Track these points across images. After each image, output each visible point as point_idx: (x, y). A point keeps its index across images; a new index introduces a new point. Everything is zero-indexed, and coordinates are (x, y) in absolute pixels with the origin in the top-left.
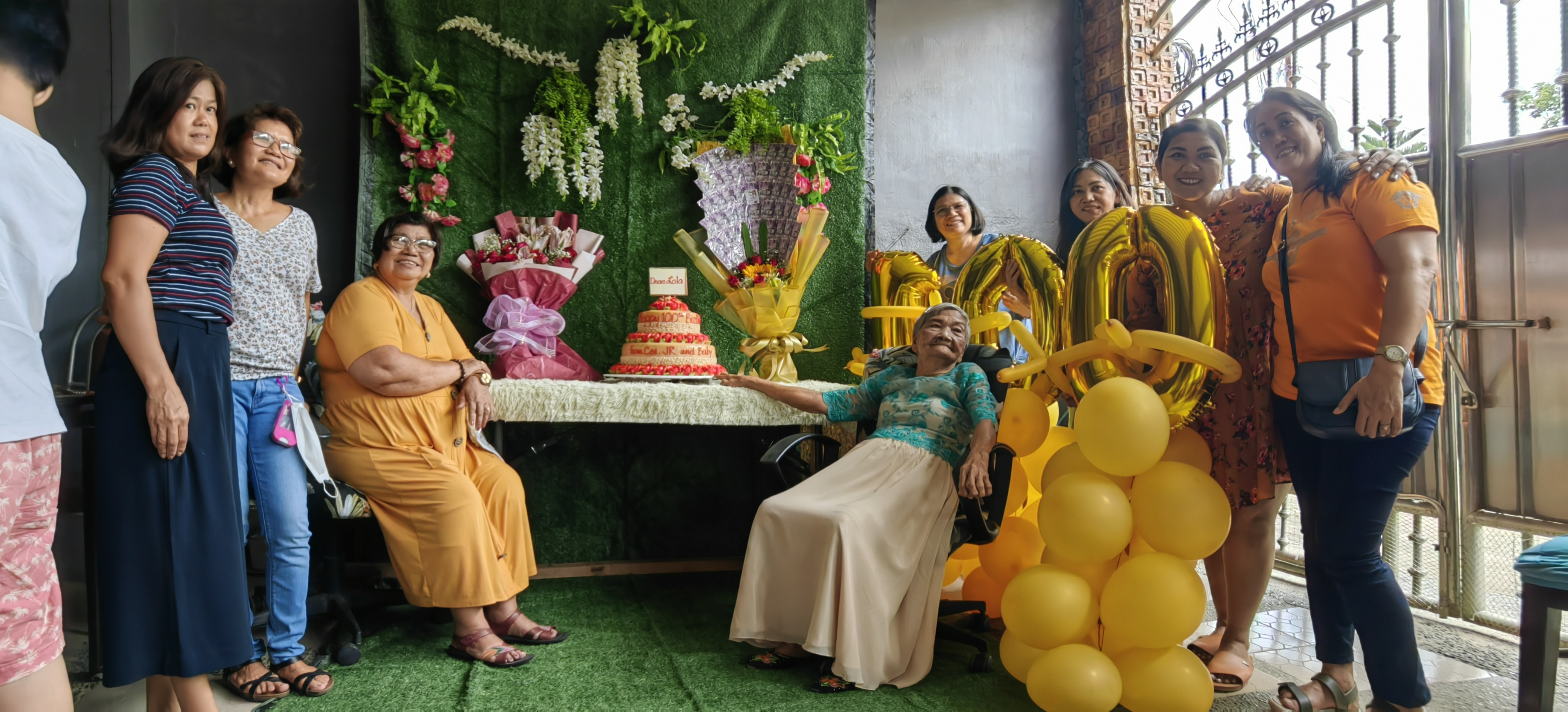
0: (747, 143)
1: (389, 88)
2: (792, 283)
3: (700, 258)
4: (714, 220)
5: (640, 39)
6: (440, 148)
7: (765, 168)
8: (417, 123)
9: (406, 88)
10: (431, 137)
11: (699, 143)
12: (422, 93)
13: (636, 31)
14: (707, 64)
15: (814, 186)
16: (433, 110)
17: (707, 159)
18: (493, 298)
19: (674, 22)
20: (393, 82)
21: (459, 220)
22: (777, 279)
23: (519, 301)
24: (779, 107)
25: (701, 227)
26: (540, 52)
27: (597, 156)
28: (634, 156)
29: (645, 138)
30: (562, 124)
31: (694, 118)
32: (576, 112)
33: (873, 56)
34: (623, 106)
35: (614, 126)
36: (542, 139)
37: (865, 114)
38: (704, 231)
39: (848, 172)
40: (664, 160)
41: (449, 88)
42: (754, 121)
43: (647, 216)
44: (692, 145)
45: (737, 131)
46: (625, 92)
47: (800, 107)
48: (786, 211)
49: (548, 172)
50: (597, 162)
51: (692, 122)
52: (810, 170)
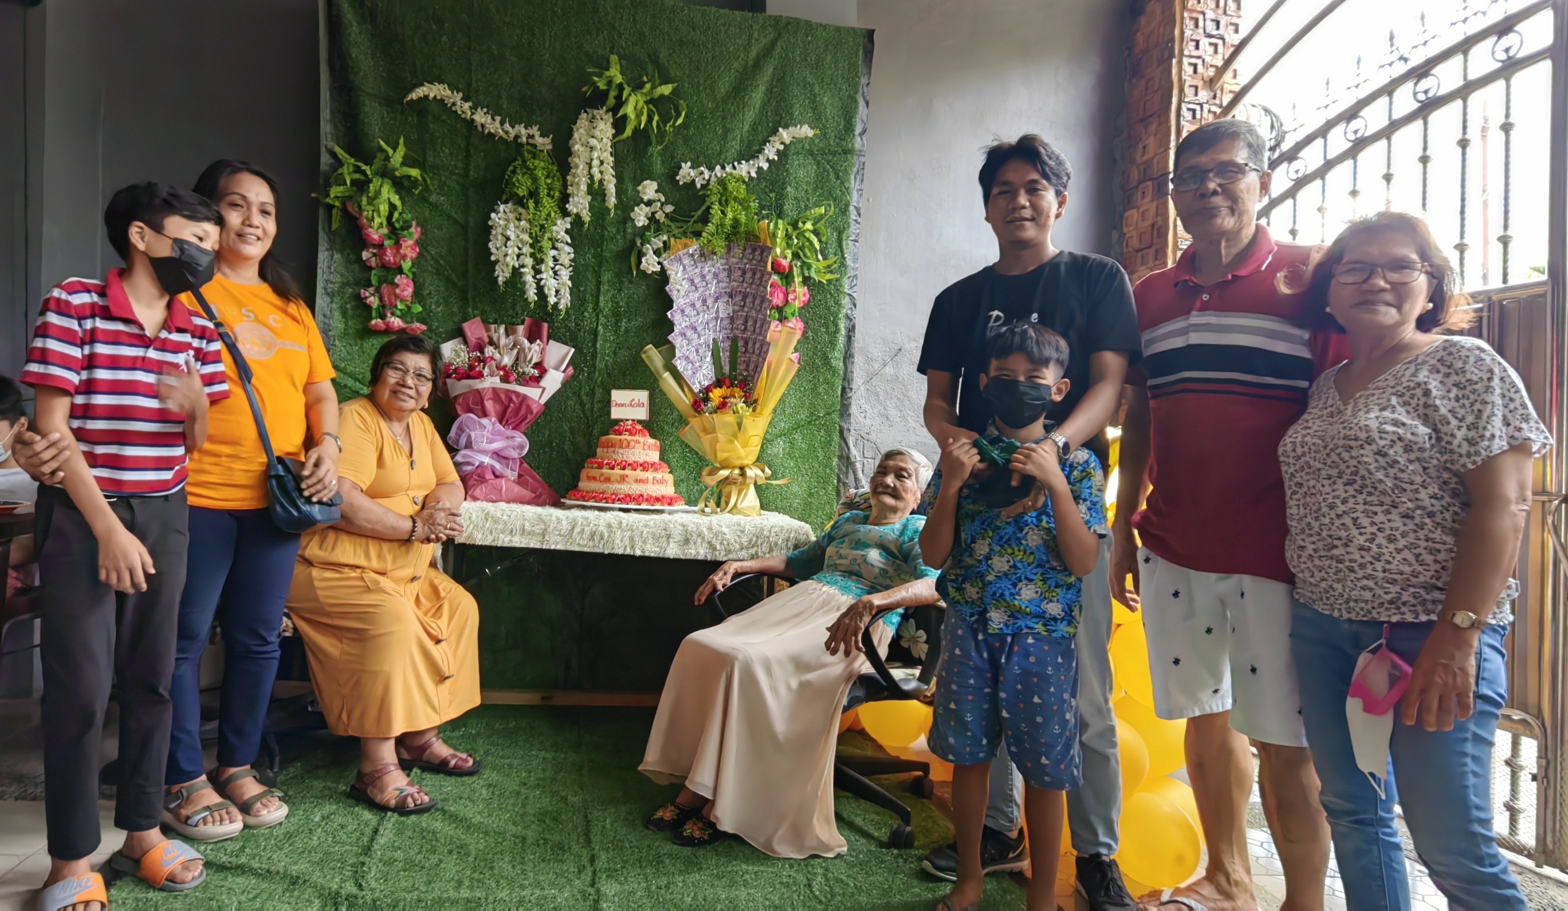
0: (722, 243)
1: (349, 174)
2: (759, 408)
3: (665, 380)
4: (683, 335)
5: (615, 110)
6: (404, 245)
7: (740, 273)
8: (379, 216)
9: (369, 172)
10: (395, 233)
11: (672, 240)
12: (386, 180)
13: (611, 101)
14: (687, 140)
15: (791, 297)
16: (396, 200)
17: (680, 259)
18: (458, 416)
19: (653, 88)
20: (355, 165)
21: (424, 327)
22: (742, 404)
23: (485, 421)
24: (761, 200)
25: (669, 342)
26: (513, 127)
27: (567, 254)
28: (607, 254)
29: (618, 232)
30: (531, 216)
31: (669, 209)
32: (546, 201)
33: (864, 131)
34: (597, 192)
35: (586, 217)
36: (511, 234)
37: (851, 208)
38: (673, 348)
39: (829, 281)
40: (633, 260)
41: (415, 173)
42: (730, 215)
43: (617, 325)
44: (664, 243)
45: (711, 227)
46: (597, 177)
47: (781, 196)
48: (758, 325)
49: (516, 273)
50: (567, 262)
51: (667, 215)
52: (787, 277)
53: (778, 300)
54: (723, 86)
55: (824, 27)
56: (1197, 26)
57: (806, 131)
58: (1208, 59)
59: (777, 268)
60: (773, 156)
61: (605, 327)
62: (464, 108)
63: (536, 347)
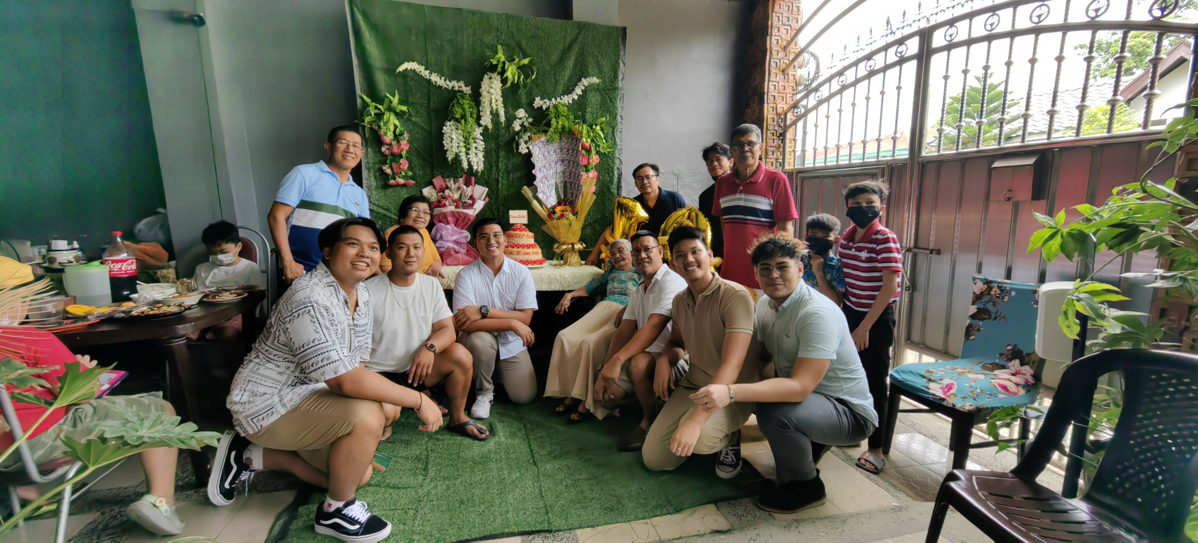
0: (557, 136)
1: (373, 110)
2: (578, 216)
3: (534, 204)
4: (541, 181)
5: (501, 74)
6: (402, 143)
7: (566, 150)
8: (389, 131)
9: (382, 109)
10: (397, 137)
12: (391, 113)
13: (499, 69)
14: (537, 86)
15: (591, 161)
16: (397, 122)
17: (537, 146)
18: (438, 227)
19: (520, 61)
20: (375, 106)
21: (414, 182)
22: (570, 214)
23: (448, 226)
24: (574, 113)
25: (534, 185)
26: (450, 82)
27: (481, 145)
28: (501, 143)
29: (506, 132)
30: (463, 128)
31: (531, 120)
32: (470, 120)
33: (623, 78)
34: (495, 115)
35: (490, 126)
36: (454, 136)
37: (618, 116)
38: (536, 188)
39: (609, 152)
40: (514, 146)
41: (404, 108)
42: (560, 123)
43: (508, 177)
44: (529, 137)
45: (552, 130)
46: (495, 107)
47: (584, 113)
48: (576, 176)
49: (457, 156)
50: (481, 149)
51: (529, 123)
52: (589, 151)
53: (585, 162)
54: (554, 58)
55: (602, 26)
56: (779, 20)
57: (595, 80)
58: (783, 36)
59: (584, 147)
60: (580, 93)
61: (502, 178)
62: (425, 73)
63: (470, 189)
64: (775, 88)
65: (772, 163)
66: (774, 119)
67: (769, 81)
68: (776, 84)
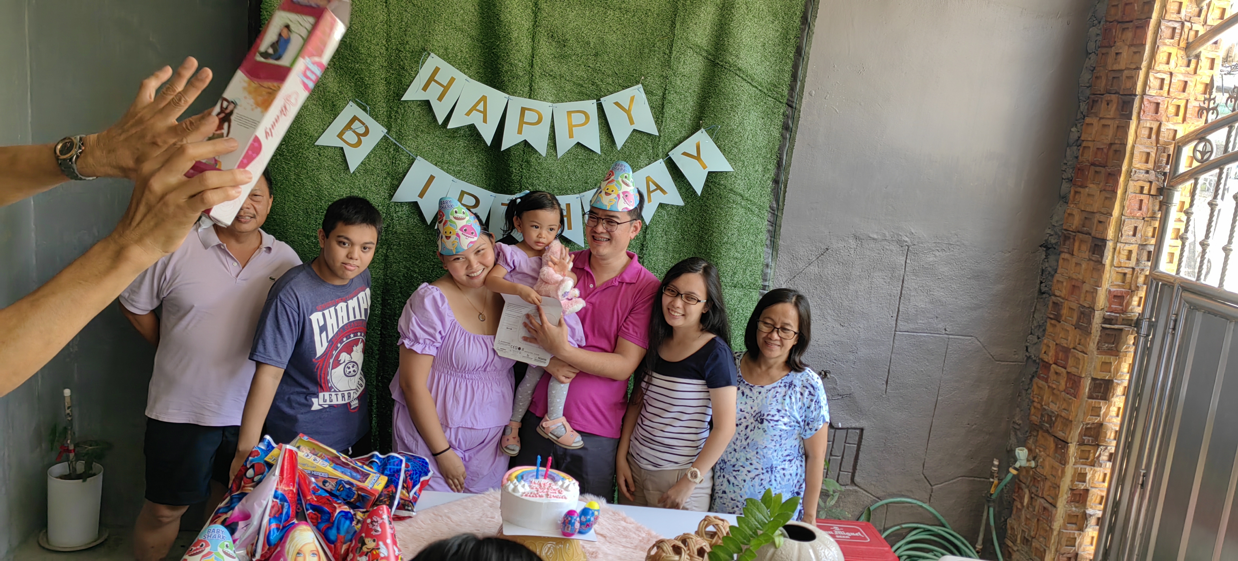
64: (1161, 88)
65: (1130, 252)
66: (1148, 154)
67: (1150, 67)
68: (1167, 77)
